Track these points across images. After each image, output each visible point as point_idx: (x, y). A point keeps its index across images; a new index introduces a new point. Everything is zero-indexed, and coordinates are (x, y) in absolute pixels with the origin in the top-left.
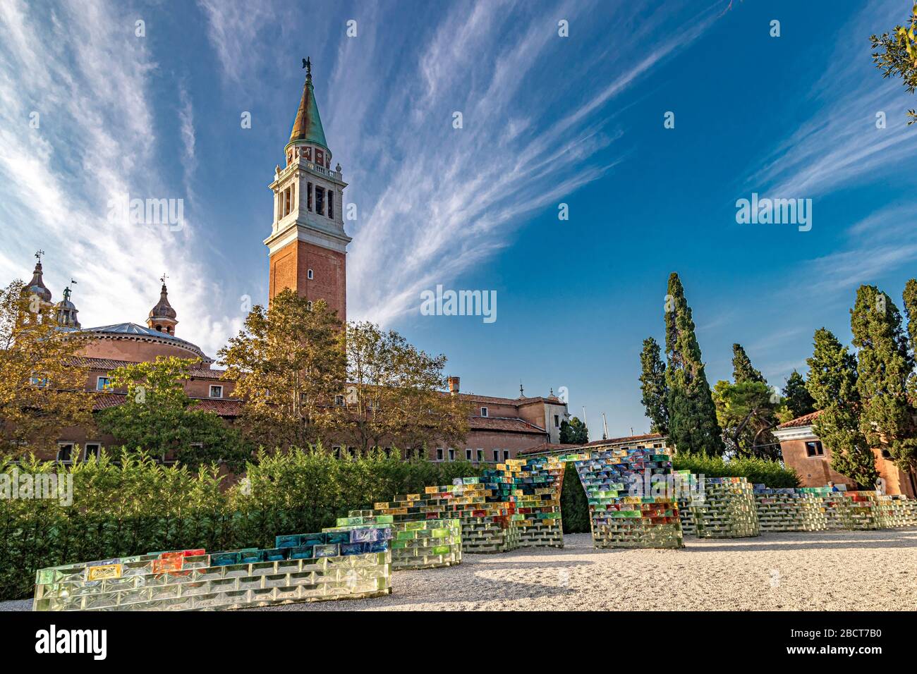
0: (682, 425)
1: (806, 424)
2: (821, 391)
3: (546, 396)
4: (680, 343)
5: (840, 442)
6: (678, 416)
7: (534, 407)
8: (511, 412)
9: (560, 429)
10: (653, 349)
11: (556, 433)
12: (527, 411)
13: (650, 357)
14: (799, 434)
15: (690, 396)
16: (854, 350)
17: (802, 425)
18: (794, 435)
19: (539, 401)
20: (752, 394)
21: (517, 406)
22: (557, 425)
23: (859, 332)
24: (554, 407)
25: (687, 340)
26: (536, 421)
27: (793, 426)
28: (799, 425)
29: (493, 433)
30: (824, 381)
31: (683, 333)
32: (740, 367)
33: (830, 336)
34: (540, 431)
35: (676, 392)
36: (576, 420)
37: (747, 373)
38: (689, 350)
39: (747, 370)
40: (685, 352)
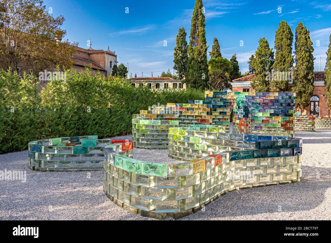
0: (193, 75)
1: (245, 81)
2: (260, 67)
3: (105, 50)
4: (198, 34)
5: (262, 90)
6: (191, 71)
7: (99, 56)
8: (85, 56)
9: (113, 69)
10: (183, 34)
11: (110, 71)
12: (94, 57)
13: (182, 39)
14: (239, 85)
15: (200, 61)
16: (275, 51)
17: (243, 81)
18: (236, 85)
19: (102, 52)
20: (223, 64)
21: (89, 53)
22: (111, 67)
23: (279, 42)
24: (110, 57)
25: (202, 32)
26: (100, 63)
27: (239, 81)
28: (242, 81)
29: (78, 67)
30: (262, 62)
31: (200, 29)
32: (216, 50)
33: (267, 42)
34: (102, 69)
35: (193, 59)
36: (122, 65)
37: (218, 53)
38: (202, 38)
39: (218, 52)
40: (200, 39)
